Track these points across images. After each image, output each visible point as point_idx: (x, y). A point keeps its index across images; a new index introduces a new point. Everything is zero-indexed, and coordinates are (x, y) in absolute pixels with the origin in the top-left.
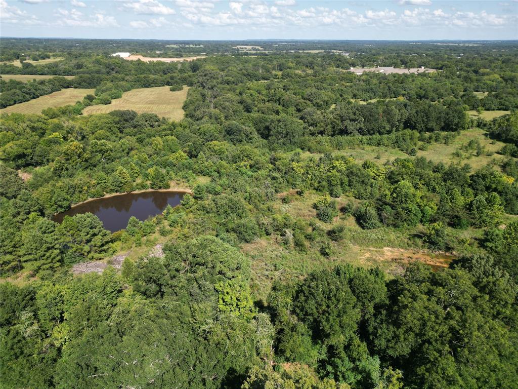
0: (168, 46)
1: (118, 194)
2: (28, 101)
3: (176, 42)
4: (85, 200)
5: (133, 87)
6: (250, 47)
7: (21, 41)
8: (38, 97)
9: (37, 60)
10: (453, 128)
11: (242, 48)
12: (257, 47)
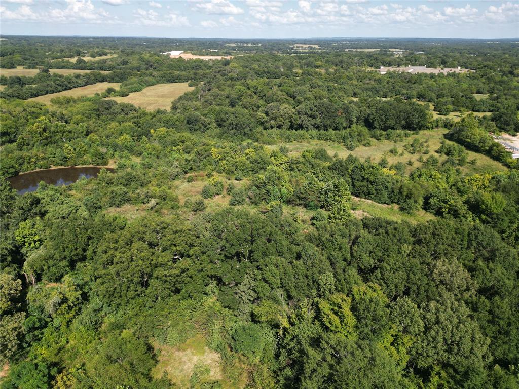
0: (227, 45)
1: (63, 167)
2: (60, 91)
3: (235, 41)
4: (33, 170)
5: (158, 82)
6: (307, 46)
7: (97, 40)
8: (70, 88)
9: (94, 57)
10: (414, 127)
11: (299, 47)
12: (314, 46)
